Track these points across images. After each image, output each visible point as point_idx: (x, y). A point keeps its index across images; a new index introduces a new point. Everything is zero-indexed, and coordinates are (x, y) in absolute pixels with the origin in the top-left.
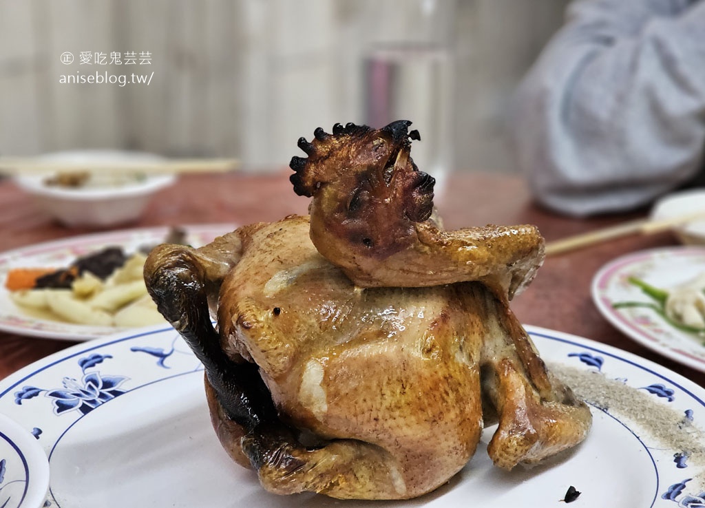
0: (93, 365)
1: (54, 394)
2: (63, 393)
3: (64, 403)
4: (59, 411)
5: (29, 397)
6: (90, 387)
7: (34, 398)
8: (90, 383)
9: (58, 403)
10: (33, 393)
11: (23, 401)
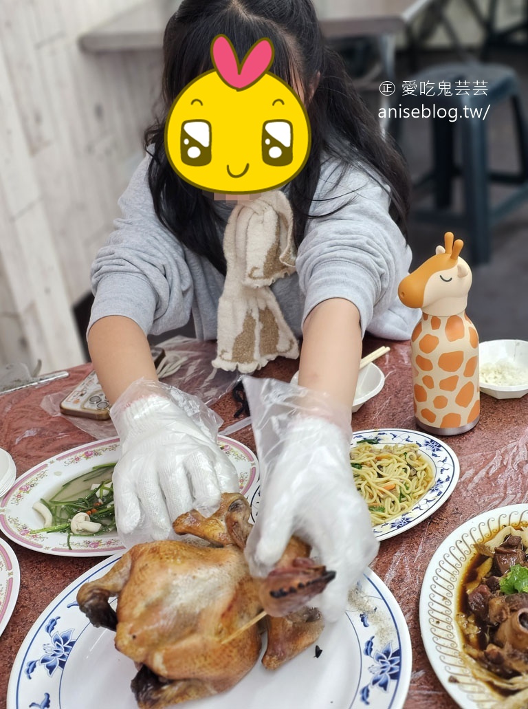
0: (53, 629)
1: (44, 661)
2: (46, 658)
3: (50, 665)
4: (51, 672)
5: (32, 670)
6: (57, 645)
7: (35, 669)
8: (56, 642)
9: (48, 667)
10: (33, 666)
11: (31, 675)
